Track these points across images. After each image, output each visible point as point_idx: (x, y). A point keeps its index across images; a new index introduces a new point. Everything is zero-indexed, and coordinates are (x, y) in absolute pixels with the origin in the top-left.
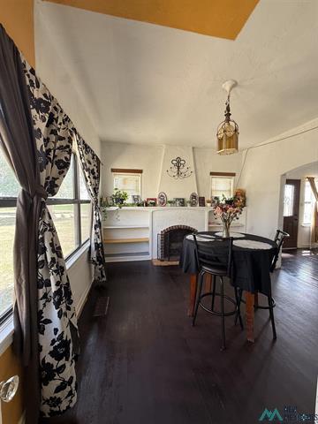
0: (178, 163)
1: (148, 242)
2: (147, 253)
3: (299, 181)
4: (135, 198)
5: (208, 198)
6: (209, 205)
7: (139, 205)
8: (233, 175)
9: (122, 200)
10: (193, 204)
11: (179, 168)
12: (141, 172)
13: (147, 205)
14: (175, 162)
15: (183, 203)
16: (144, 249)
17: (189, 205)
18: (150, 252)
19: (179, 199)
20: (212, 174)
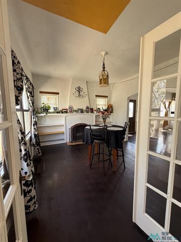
0: (79, 90)
1: (64, 133)
2: (64, 139)
3: (135, 101)
4: (55, 109)
5: (95, 109)
6: (95, 112)
7: (57, 113)
8: (107, 97)
9: (47, 110)
10: (87, 112)
11: (79, 92)
12: (58, 94)
13: (62, 113)
14: (77, 89)
15: (82, 111)
16: (61, 137)
17: (85, 112)
18: (65, 139)
19: (80, 109)
20: (96, 96)
